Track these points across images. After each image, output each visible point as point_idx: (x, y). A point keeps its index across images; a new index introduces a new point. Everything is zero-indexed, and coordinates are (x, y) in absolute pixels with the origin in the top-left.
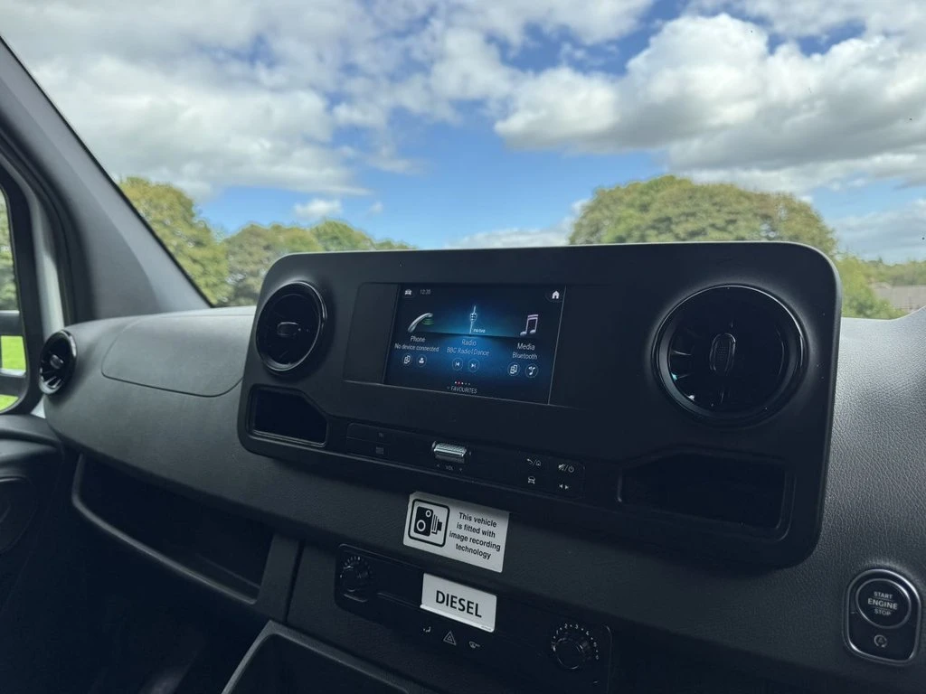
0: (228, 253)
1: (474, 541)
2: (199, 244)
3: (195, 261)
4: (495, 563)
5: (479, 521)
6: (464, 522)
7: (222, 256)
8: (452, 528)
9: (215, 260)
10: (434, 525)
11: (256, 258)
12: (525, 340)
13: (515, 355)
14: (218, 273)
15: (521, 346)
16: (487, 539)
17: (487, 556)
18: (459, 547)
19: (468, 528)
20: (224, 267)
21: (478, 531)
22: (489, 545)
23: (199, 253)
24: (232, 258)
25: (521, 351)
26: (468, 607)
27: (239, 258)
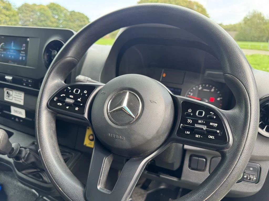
0: (18, 13)
1: (18, 98)
2: (8, 9)
3: (6, 16)
4: (22, 103)
5: (19, 94)
6: (16, 94)
7: (16, 14)
8: (14, 96)
9: (14, 15)
10: (10, 95)
11: (28, 15)
12: (23, 51)
13: (21, 55)
14: (15, 20)
15: (22, 52)
16: (20, 98)
17: (20, 101)
18: (15, 100)
19: (17, 96)
20: (17, 18)
21: (18, 96)
22: (21, 99)
23: (8, 13)
24: (20, 15)
25: (22, 54)
26: (20, 113)
27: (23, 15)
